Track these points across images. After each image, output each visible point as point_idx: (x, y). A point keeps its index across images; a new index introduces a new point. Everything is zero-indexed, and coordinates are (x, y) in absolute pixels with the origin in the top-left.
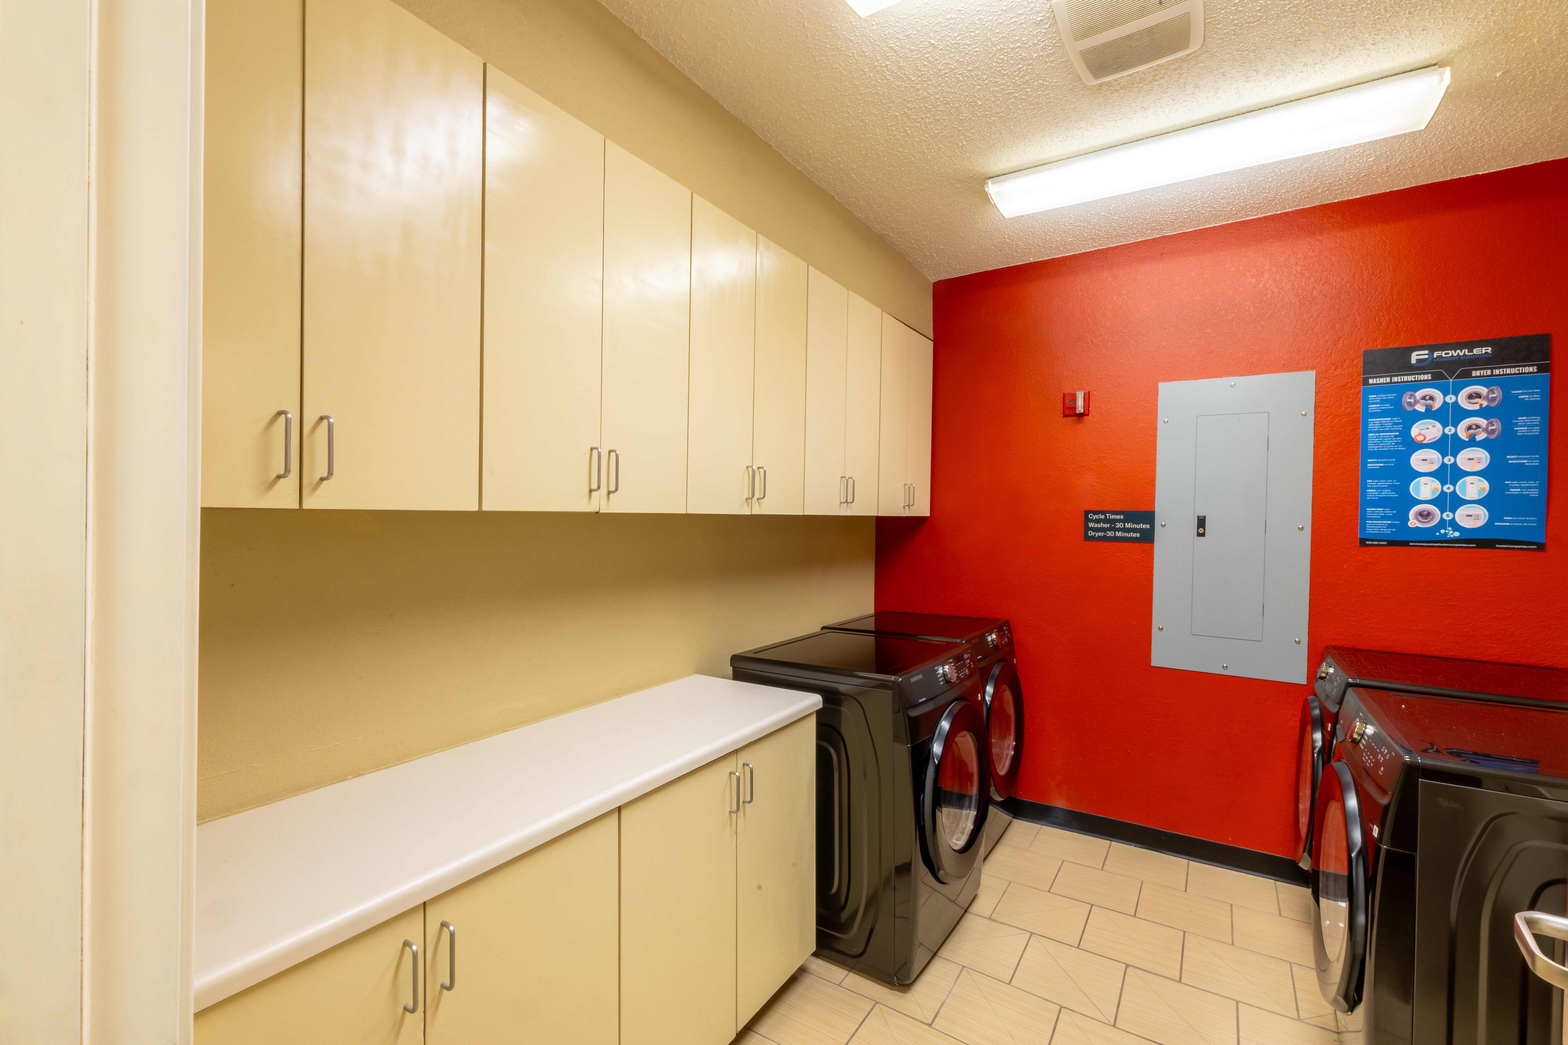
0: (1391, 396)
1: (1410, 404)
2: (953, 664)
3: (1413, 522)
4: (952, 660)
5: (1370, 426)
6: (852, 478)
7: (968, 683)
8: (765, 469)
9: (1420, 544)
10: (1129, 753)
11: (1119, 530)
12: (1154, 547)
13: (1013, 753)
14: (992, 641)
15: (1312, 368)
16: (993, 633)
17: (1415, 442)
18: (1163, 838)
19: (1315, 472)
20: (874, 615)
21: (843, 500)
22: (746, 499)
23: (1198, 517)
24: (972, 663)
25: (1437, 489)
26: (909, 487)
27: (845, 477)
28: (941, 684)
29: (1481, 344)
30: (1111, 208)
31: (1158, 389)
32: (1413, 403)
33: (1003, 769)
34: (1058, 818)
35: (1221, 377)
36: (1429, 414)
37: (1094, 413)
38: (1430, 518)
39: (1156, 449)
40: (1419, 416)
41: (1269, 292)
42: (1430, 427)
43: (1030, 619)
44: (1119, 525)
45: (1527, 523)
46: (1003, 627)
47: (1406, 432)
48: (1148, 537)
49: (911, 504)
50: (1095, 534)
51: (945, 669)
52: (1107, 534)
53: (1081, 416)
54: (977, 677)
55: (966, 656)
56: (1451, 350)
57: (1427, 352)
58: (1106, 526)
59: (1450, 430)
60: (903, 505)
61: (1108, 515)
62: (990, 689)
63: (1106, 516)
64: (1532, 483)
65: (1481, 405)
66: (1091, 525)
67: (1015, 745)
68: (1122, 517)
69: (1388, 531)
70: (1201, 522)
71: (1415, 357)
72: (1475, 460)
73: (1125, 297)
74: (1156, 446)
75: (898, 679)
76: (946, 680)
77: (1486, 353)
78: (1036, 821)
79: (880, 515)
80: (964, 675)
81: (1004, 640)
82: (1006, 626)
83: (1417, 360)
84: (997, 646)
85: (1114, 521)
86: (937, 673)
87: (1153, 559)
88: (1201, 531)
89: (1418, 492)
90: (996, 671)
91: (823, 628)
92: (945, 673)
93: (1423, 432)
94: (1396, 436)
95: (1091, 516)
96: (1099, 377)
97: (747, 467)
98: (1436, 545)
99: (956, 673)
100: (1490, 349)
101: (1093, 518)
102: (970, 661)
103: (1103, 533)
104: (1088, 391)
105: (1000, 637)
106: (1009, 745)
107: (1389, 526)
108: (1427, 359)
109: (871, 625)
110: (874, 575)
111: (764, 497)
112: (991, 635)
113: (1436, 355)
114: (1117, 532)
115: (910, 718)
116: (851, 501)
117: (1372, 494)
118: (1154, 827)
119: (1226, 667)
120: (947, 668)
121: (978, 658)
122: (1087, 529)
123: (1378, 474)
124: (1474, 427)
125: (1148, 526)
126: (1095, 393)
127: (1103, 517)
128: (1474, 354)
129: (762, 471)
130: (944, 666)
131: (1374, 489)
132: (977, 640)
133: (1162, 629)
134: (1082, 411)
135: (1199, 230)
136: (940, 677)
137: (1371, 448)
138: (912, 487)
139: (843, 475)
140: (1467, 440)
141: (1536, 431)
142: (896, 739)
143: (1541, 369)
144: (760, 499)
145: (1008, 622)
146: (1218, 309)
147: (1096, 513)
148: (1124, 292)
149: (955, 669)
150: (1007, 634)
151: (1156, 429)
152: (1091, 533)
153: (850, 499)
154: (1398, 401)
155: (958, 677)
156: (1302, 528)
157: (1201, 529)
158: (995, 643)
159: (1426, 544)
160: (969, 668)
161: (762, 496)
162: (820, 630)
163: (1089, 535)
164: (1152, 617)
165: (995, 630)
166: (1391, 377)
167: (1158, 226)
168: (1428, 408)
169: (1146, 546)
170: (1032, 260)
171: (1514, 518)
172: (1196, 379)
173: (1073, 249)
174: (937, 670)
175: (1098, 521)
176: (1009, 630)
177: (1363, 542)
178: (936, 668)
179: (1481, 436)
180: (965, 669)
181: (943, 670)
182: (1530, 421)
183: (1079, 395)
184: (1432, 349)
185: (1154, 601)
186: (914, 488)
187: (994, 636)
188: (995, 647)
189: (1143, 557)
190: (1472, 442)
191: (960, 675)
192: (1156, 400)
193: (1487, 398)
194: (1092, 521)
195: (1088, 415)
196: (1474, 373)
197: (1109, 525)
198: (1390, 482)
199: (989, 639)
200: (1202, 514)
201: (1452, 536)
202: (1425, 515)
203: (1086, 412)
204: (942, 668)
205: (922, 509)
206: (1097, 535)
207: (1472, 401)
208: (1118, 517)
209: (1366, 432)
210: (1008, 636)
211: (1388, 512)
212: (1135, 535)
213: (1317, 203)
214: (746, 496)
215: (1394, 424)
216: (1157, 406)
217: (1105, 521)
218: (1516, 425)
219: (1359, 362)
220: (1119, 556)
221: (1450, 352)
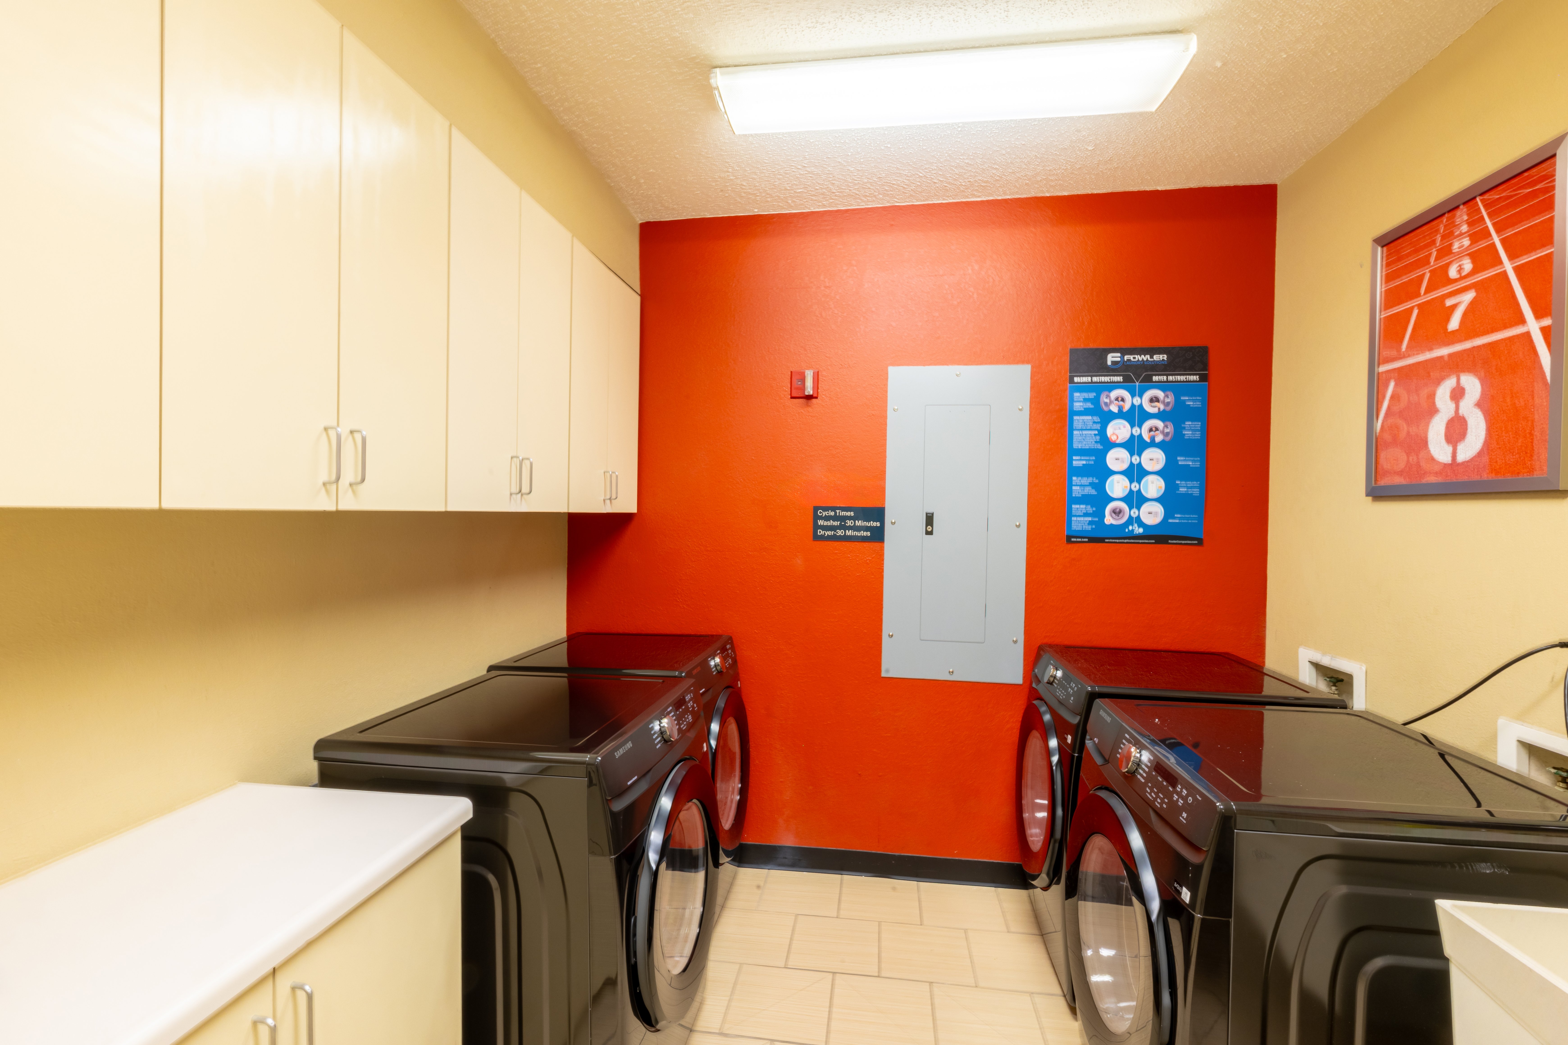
0: (1092, 395)
1: (1106, 404)
2: (673, 714)
3: (1109, 520)
4: (671, 708)
5: (1075, 424)
6: (528, 459)
7: (692, 735)
8: (364, 433)
9: (1113, 541)
10: (859, 774)
11: (850, 528)
12: (884, 547)
13: (738, 797)
14: (716, 666)
15: (1028, 362)
16: (716, 656)
17: (1110, 441)
18: (893, 862)
19: (1030, 468)
20: (566, 640)
21: (515, 489)
22: (324, 484)
23: (927, 514)
24: (695, 705)
25: (1127, 487)
26: (611, 476)
27: (517, 457)
28: (658, 747)
29: (1159, 351)
30: (850, 154)
31: (887, 374)
32: (1108, 403)
33: (727, 820)
34: (786, 858)
35: (947, 365)
36: (1121, 415)
37: (823, 396)
38: (1121, 515)
39: (886, 439)
40: (1112, 416)
41: (991, 280)
42: (1122, 427)
43: (755, 632)
44: (849, 523)
45: (1191, 520)
46: (726, 646)
47: (1102, 432)
48: (878, 535)
49: (614, 496)
50: (824, 533)
51: (663, 724)
52: (837, 533)
53: (809, 397)
54: (702, 721)
55: (688, 698)
56: (1137, 355)
57: (1119, 355)
58: (836, 523)
59: (1136, 431)
60: (602, 498)
61: (838, 511)
62: (715, 727)
63: (836, 513)
64: (1196, 484)
65: (1159, 409)
66: (820, 522)
67: (741, 788)
68: (852, 514)
69: (1089, 528)
70: (930, 519)
71: (1112, 358)
72: (1155, 460)
73: (855, 268)
74: (886, 436)
75: (596, 758)
76: (665, 740)
77: (1163, 360)
78: (762, 866)
79: (571, 511)
80: (687, 724)
81: (727, 662)
82: (729, 644)
83: (1112, 362)
84: (722, 672)
85: (844, 519)
86: (652, 732)
87: (883, 560)
88: (929, 529)
89: (1112, 491)
90: (721, 703)
91: (491, 668)
92: (662, 729)
93: (1117, 432)
94: (1095, 435)
95: (820, 513)
96: (828, 355)
97: (326, 429)
98: (1126, 541)
99: (677, 725)
100: (1165, 356)
101: (823, 515)
102: (694, 703)
103: (833, 532)
104: (817, 370)
105: (724, 659)
106: (733, 789)
107: (1090, 523)
108: (1120, 361)
109: (561, 658)
110: (566, 587)
111: (363, 480)
112: (714, 659)
113: (1126, 357)
114: (847, 531)
115: (614, 815)
116: (528, 491)
117: (1077, 491)
118: (884, 851)
119: (952, 672)
120: (665, 722)
121: (701, 692)
122: (816, 527)
123: (1082, 472)
124: (1154, 429)
125: (878, 524)
126: (824, 373)
127: (832, 514)
128: (1154, 361)
129: (358, 437)
130: (662, 719)
131: (1080, 486)
132: (699, 669)
133: (892, 636)
134: (811, 393)
135: (928, 205)
136: (657, 738)
137: (1076, 445)
138: (614, 476)
139: (515, 454)
140: (1149, 441)
141: (1198, 435)
142: (594, 849)
143: (1203, 378)
144: (357, 484)
145: (731, 638)
146: (945, 292)
147: (826, 509)
148: (854, 262)
149: (675, 720)
150: (731, 653)
151: (886, 417)
152: (820, 532)
153: (525, 489)
154: (1096, 401)
155: (680, 730)
156: (1019, 525)
157: (929, 527)
158: (719, 668)
159: (1118, 541)
160: (693, 713)
161: (359, 478)
162: (485, 672)
163: (819, 534)
164: (882, 624)
165: (719, 652)
166: (1092, 376)
167: (891, 191)
168: (1120, 408)
169: (876, 545)
170: (756, 212)
171: (1182, 516)
172: (924, 365)
173: (802, 204)
174: (652, 728)
175: (827, 518)
176: (733, 648)
177: (1069, 538)
178: (650, 726)
179: (1159, 438)
180: (688, 716)
181: (660, 725)
182: (1194, 426)
183: (807, 374)
184: (1124, 352)
185: (884, 606)
186: (617, 476)
187: (718, 660)
188: (720, 673)
189: (873, 558)
190: (1153, 444)
191: (682, 726)
192: (886, 385)
193: (1163, 402)
194: (821, 518)
195: (816, 398)
196: (1155, 378)
197: (839, 522)
198: (1090, 480)
199: (712, 663)
200: (930, 511)
201: (1137, 533)
202: (1117, 512)
203: (815, 395)
204: (658, 723)
205: (627, 503)
206: (827, 534)
207: (1153, 404)
208: (848, 514)
209: (1072, 430)
210: (732, 655)
211: (1090, 509)
212: (865, 534)
213: (1032, 194)
214: (324, 476)
215: (1094, 422)
216: (887, 392)
217: (835, 518)
218: (1184, 428)
219: (1066, 359)
220: (849, 557)
221: (1136, 356)
